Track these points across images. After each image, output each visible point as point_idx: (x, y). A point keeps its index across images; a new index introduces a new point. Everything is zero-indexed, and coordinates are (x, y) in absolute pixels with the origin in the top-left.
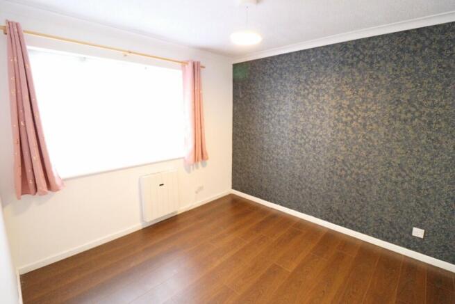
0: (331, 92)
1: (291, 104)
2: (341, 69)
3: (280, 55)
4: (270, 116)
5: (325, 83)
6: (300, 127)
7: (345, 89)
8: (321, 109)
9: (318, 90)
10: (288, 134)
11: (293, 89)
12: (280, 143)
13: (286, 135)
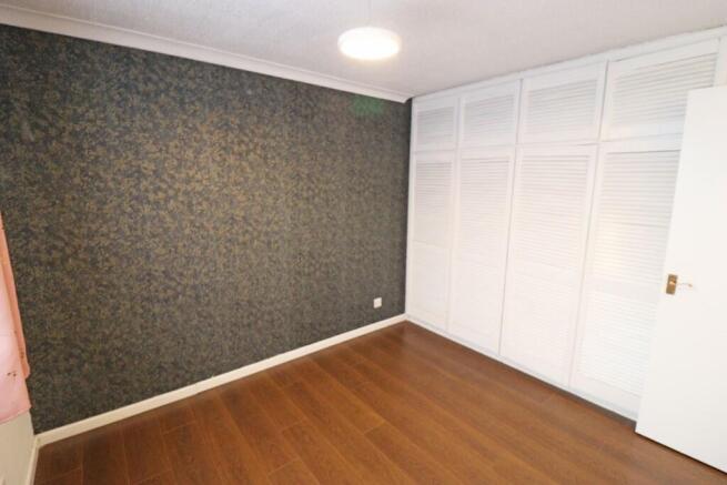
0: (284, 153)
1: (214, 169)
2: (294, 121)
3: (172, 57)
4: (161, 195)
5: (274, 138)
6: (239, 213)
7: (302, 151)
8: (272, 180)
9: (263, 148)
10: (215, 228)
11: (215, 138)
12: (197, 251)
13: (212, 232)
